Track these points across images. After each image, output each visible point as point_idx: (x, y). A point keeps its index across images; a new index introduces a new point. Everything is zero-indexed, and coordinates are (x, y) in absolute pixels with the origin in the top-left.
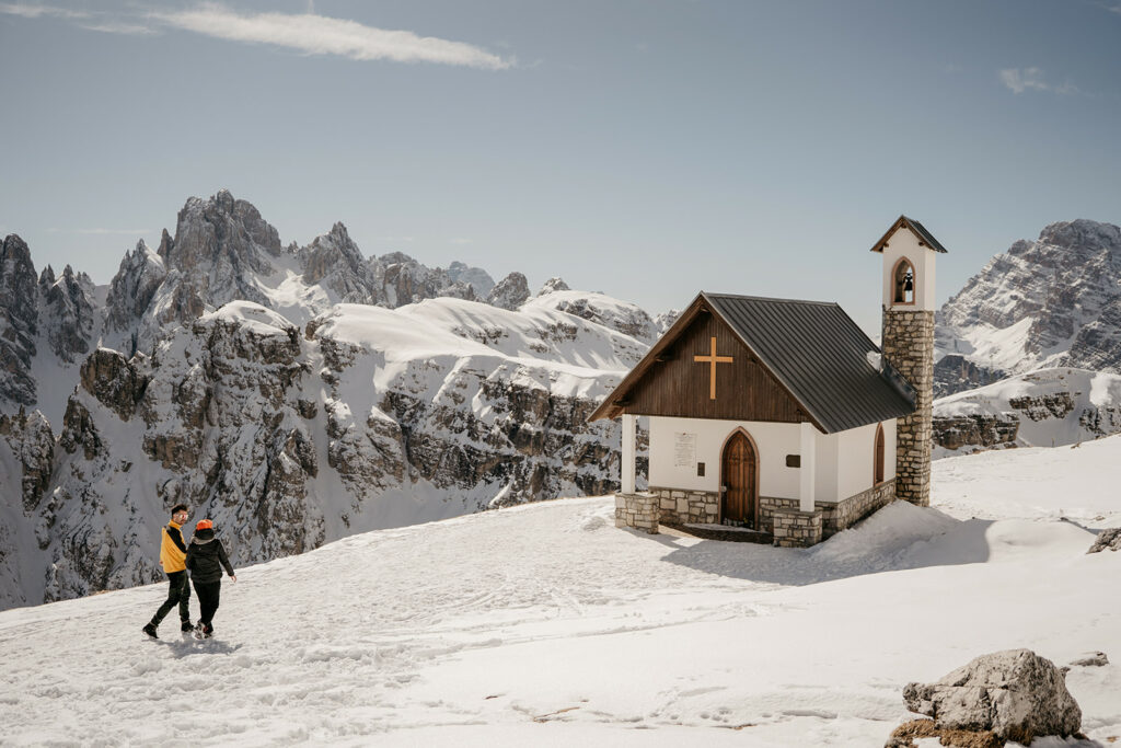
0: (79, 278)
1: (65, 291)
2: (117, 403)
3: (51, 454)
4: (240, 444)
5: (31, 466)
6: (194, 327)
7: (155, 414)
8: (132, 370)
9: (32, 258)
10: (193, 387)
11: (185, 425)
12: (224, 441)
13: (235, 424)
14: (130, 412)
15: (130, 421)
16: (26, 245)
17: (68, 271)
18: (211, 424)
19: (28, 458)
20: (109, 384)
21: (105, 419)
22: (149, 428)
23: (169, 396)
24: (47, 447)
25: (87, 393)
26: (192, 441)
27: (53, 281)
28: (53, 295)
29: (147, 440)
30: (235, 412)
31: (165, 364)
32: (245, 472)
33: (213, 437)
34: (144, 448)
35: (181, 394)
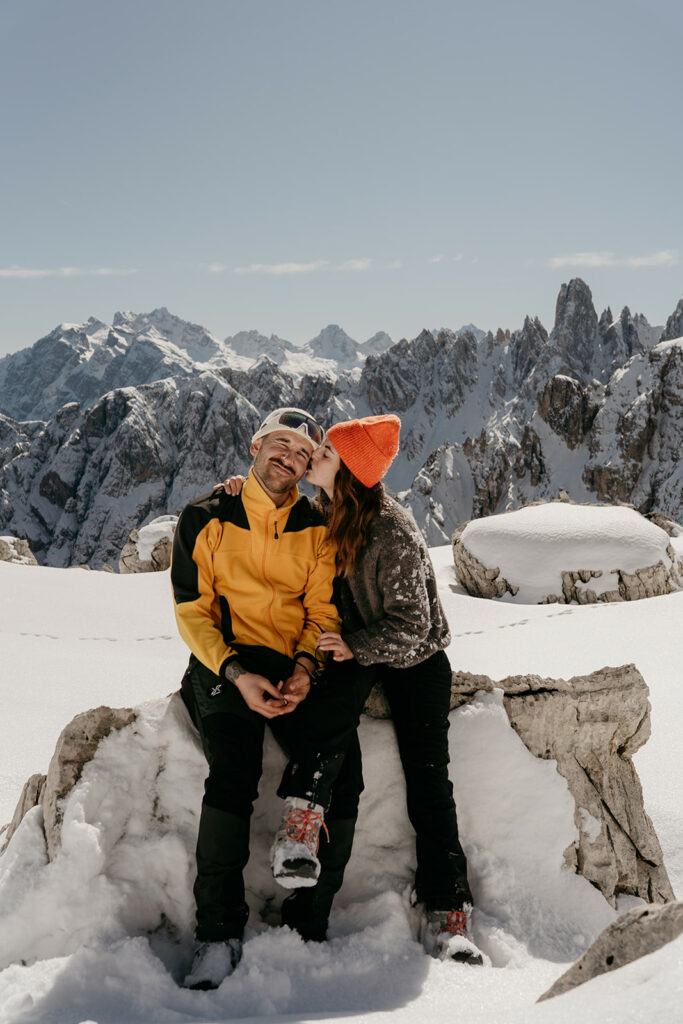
0: (636, 320)
1: (619, 332)
2: (566, 431)
3: (501, 476)
4: (672, 480)
5: (480, 487)
6: (651, 354)
7: (597, 444)
8: (585, 399)
9: (593, 300)
10: (634, 417)
11: (622, 456)
12: (660, 476)
13: (673, 459)
14: (577, 441)
15: (575, 450)
16: (587, 288)
17: (626, 312)
18: (651, 458)
19: (479, 478)
20: (561, 412)
21: (553, 445)
22: (591, 457)
23: (614, 426)
24: (498, 470)
25: (541, 420)
26: (627, 473)
27: (611, 322)
28: (609, 337)
29: (587, 470)
30: (675, 447)
31: (616, 394)
32: (670, 510)
33: (650, 472)
34: (583, 478)
35: (624, 425)
